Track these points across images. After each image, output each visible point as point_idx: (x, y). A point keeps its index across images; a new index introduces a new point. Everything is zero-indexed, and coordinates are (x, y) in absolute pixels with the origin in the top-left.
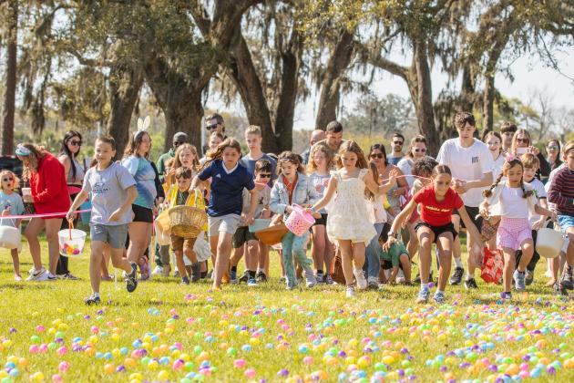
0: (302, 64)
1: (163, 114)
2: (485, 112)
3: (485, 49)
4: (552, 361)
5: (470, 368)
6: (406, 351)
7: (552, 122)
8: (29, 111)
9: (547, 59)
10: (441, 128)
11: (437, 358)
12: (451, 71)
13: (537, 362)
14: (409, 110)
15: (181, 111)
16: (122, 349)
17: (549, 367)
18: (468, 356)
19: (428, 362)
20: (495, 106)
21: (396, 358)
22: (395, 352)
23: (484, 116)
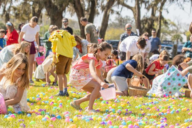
0: (98, 4)
1: (50, 19)
2: (159, 23)
3: (160, 2)
4: (178, 109)
5: (150, 110)
6: (129, 102)
7: (181, 28)
8: (4, 15)
9: (180, 6)
10: (143, 28)
11: (139, 106)
12: (148, 9)
13: (172, 109)
14: (133, 21)
15: (56, 18)
16: (33, 97)
17: (177, 110)
18: (149, 105)
19: (136, 107)
20: (162, 21)
21: (125, 105)
22: (125, 103)
23: (158, 24)
